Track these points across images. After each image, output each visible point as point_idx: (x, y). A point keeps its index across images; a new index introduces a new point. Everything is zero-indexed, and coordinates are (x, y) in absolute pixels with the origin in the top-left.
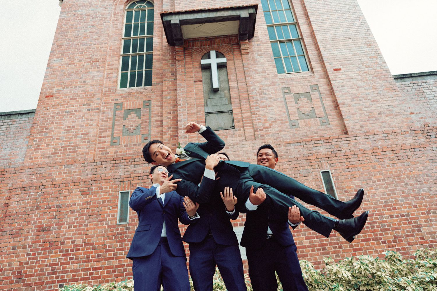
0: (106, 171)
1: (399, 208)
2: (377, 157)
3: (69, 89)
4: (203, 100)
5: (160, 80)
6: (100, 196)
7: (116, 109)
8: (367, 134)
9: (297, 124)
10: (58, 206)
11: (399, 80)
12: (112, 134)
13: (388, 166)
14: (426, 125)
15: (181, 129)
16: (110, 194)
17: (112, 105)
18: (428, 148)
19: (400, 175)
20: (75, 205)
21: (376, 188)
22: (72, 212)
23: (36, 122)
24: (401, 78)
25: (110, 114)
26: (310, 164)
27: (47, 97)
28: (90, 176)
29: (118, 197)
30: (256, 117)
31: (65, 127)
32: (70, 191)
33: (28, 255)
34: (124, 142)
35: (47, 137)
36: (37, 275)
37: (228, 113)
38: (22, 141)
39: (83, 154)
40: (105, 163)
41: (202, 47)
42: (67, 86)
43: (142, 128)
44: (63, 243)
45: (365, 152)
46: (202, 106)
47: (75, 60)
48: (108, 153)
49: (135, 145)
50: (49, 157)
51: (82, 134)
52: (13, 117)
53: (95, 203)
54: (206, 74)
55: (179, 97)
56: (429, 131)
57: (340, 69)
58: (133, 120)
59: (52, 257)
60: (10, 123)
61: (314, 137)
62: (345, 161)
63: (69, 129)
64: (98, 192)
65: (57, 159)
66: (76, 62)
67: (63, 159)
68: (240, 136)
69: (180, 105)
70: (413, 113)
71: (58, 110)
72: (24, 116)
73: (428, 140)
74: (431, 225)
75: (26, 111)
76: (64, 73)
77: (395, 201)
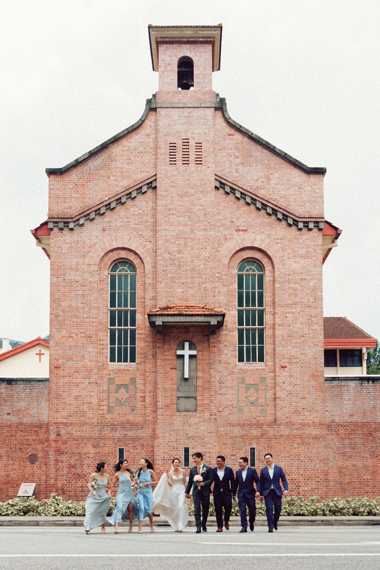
0: (107, 433)
1: (291, 475)
2: (290, 441)
3: (72, 362)
4: (176, 386)
5: (142, 360)
6: (106, 449)
7: (109, 383)
8: (289, 424)
9: (243, 409)
10: (79, 453)
11: (328, 382)
12: (108, 404)
13: (294, 448)
14: (333, 421)
15: (159, 408)
16: (111, 449)
17: (106, 379)
18: (325, 439)
19: (299, 455)
20: (90, 453)
21: (282, 462)
22: (89, 458)
23: (52, 389)
24: (330, 380)
25: (105, 388)
26: (244, 442)
27: (55, 368)
28: (97, 435)
29: (117, 451)
30: (213, 404)
31: (74, 396)
32: (86, 444)
33: (66, 480)
34: (118, 411)
35: (62, 403)
36: (73, 492)
37: (193, 399)
38: (44, 404)
39: (89, 418)
40: (106, 427)
41: (179, 335)
42: (71, 359)
43: (130, 401)
44: (85, 476)
45: (283, 437)
46: (175, 391)
47: (72, 333)
48: (106, 419)
49: (125, 414)
50: (66, 418)
51: (87, 403)
52: (32, 383)
53: (102, 453)
54: (180, 361)
55: (159, 382)
56: (332, 426)
57: (286, 367)
58: (123, 394)
59: (80, 483)
60: (31, 388)
61: (253, 421)
62: (267, 442)
63: (77, 397)
64: (104, 447)
65: (72, 420)
66: (73, 335)
67: (76, 420)
68: (200, 417)
69: (159, 389)
70: (327, 411)
71: (66, 380)
72: (40, 383)
73: (329, 433)
74: (307, 486)
75: (42, 378)
76: (65, 346)
77: (291, 471)
